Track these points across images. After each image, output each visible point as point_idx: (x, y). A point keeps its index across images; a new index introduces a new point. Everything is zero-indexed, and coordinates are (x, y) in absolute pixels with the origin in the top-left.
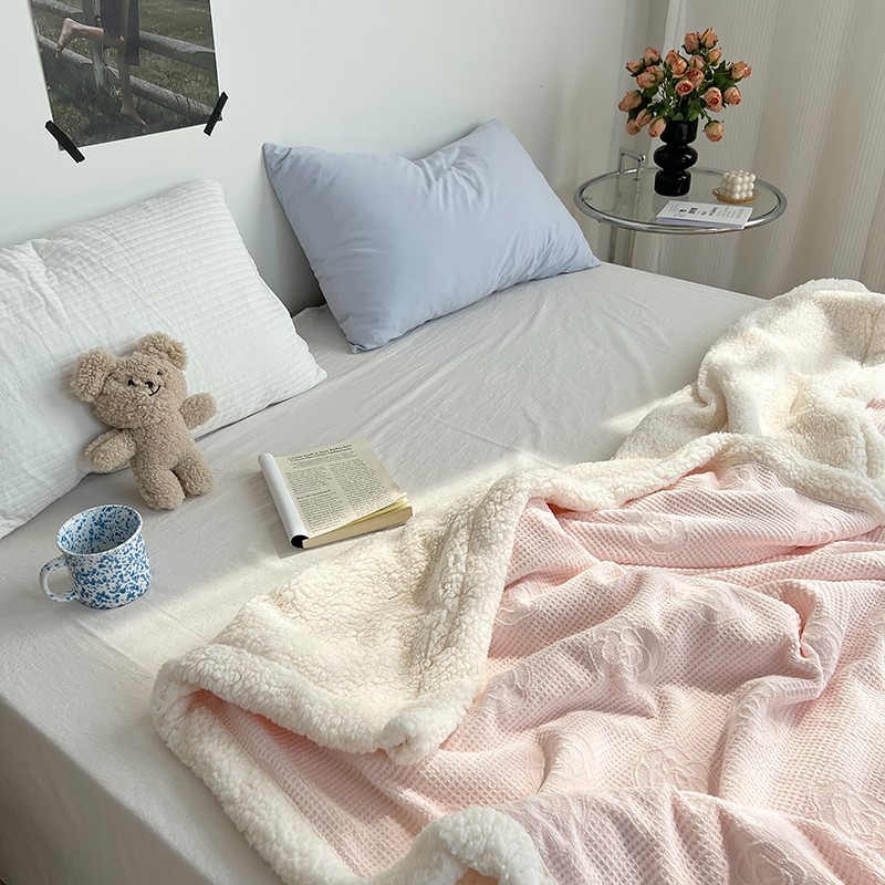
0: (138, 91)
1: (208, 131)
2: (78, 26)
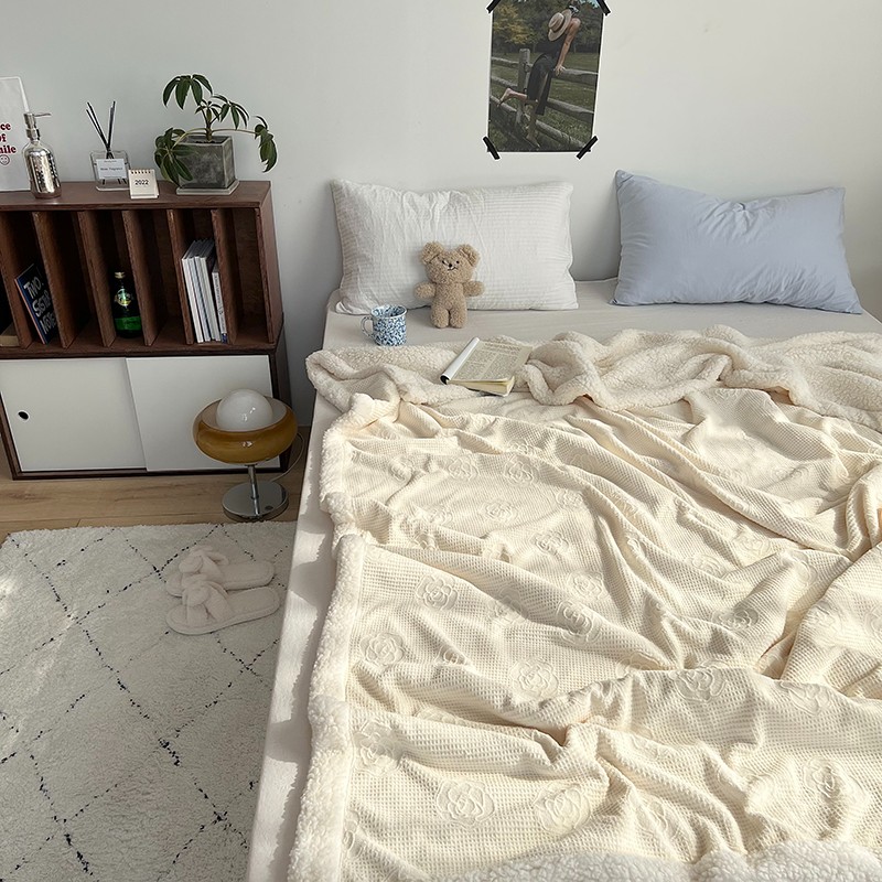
0: (540, 129)
1: (579, 156)
2: (513, 92)
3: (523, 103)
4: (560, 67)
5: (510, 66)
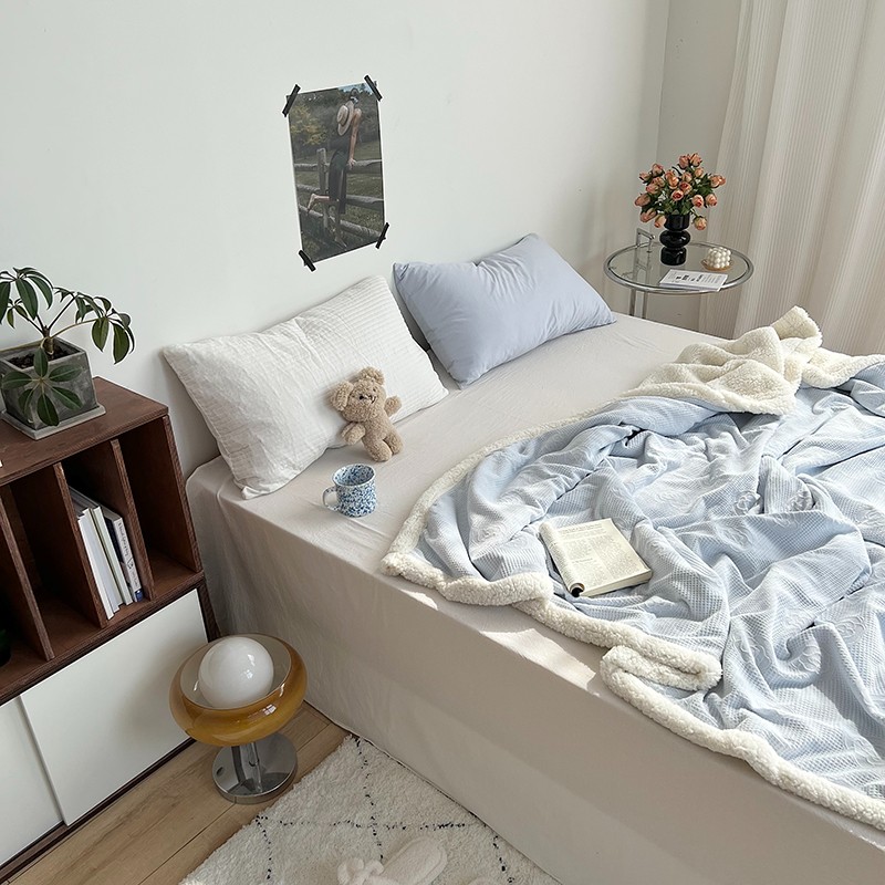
0: (344, 228)
1: (378, 247)
2: (317, 197)
3: (327, 205)
4: (351, 160)
5: (310, 169)
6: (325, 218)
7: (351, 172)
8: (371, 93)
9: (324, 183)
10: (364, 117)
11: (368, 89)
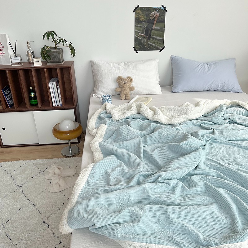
1: (160, 52)
2: (141, 34)
3: (144, 37)
4: (154, 27)
5: (140, 27)
6: (143, 40)
7: (153, 30)
8: (164, 9)
9: (144, 31)
10: (160, 16)
11: (162, 8)
